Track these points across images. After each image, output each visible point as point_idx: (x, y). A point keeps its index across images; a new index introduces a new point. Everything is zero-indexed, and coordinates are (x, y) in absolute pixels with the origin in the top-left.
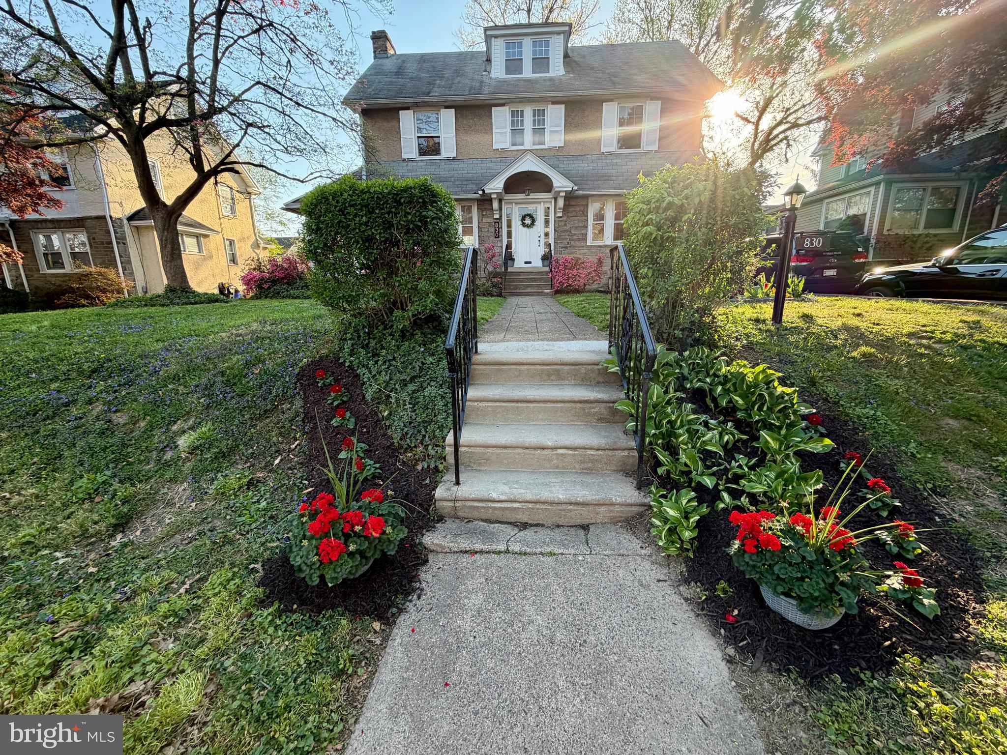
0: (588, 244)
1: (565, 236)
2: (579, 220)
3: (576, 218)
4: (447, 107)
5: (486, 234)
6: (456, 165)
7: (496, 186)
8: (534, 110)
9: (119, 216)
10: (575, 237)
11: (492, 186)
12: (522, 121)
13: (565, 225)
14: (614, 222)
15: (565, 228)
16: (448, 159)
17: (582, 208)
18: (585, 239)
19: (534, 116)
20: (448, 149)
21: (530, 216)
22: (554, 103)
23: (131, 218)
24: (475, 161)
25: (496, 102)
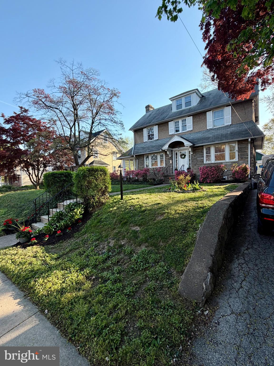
0: (205, 163)
1: (195, 160)
2: (200, 155)
3: (199, 154)
4: (156, 125)
5: (168, 162)
6: (158, 142)
7: (166, 147)
8: (182, 120)
9: (88, 164)
10: (199, 161)
11: (164, 147)
12: (179, 124)
13: (195, 157)
14: (215, 154)
15: (195, 158)
16: (156, 140)
17: (201, 150)
18: (203, 161)
19: (182, 122)
20: (156, 137)
21: (184, 154)
22: (189, 116)
23: (90, 164)
24: (164, 139)
25: (169, 120)
